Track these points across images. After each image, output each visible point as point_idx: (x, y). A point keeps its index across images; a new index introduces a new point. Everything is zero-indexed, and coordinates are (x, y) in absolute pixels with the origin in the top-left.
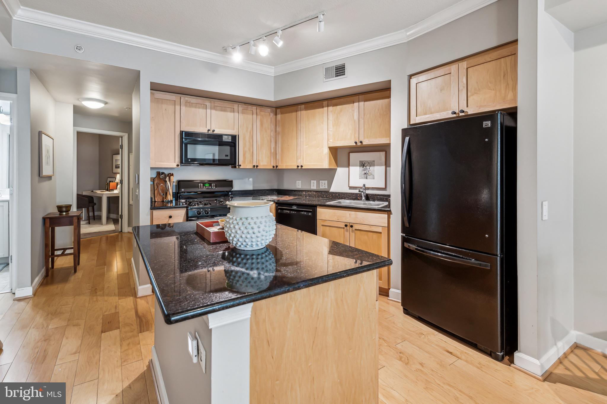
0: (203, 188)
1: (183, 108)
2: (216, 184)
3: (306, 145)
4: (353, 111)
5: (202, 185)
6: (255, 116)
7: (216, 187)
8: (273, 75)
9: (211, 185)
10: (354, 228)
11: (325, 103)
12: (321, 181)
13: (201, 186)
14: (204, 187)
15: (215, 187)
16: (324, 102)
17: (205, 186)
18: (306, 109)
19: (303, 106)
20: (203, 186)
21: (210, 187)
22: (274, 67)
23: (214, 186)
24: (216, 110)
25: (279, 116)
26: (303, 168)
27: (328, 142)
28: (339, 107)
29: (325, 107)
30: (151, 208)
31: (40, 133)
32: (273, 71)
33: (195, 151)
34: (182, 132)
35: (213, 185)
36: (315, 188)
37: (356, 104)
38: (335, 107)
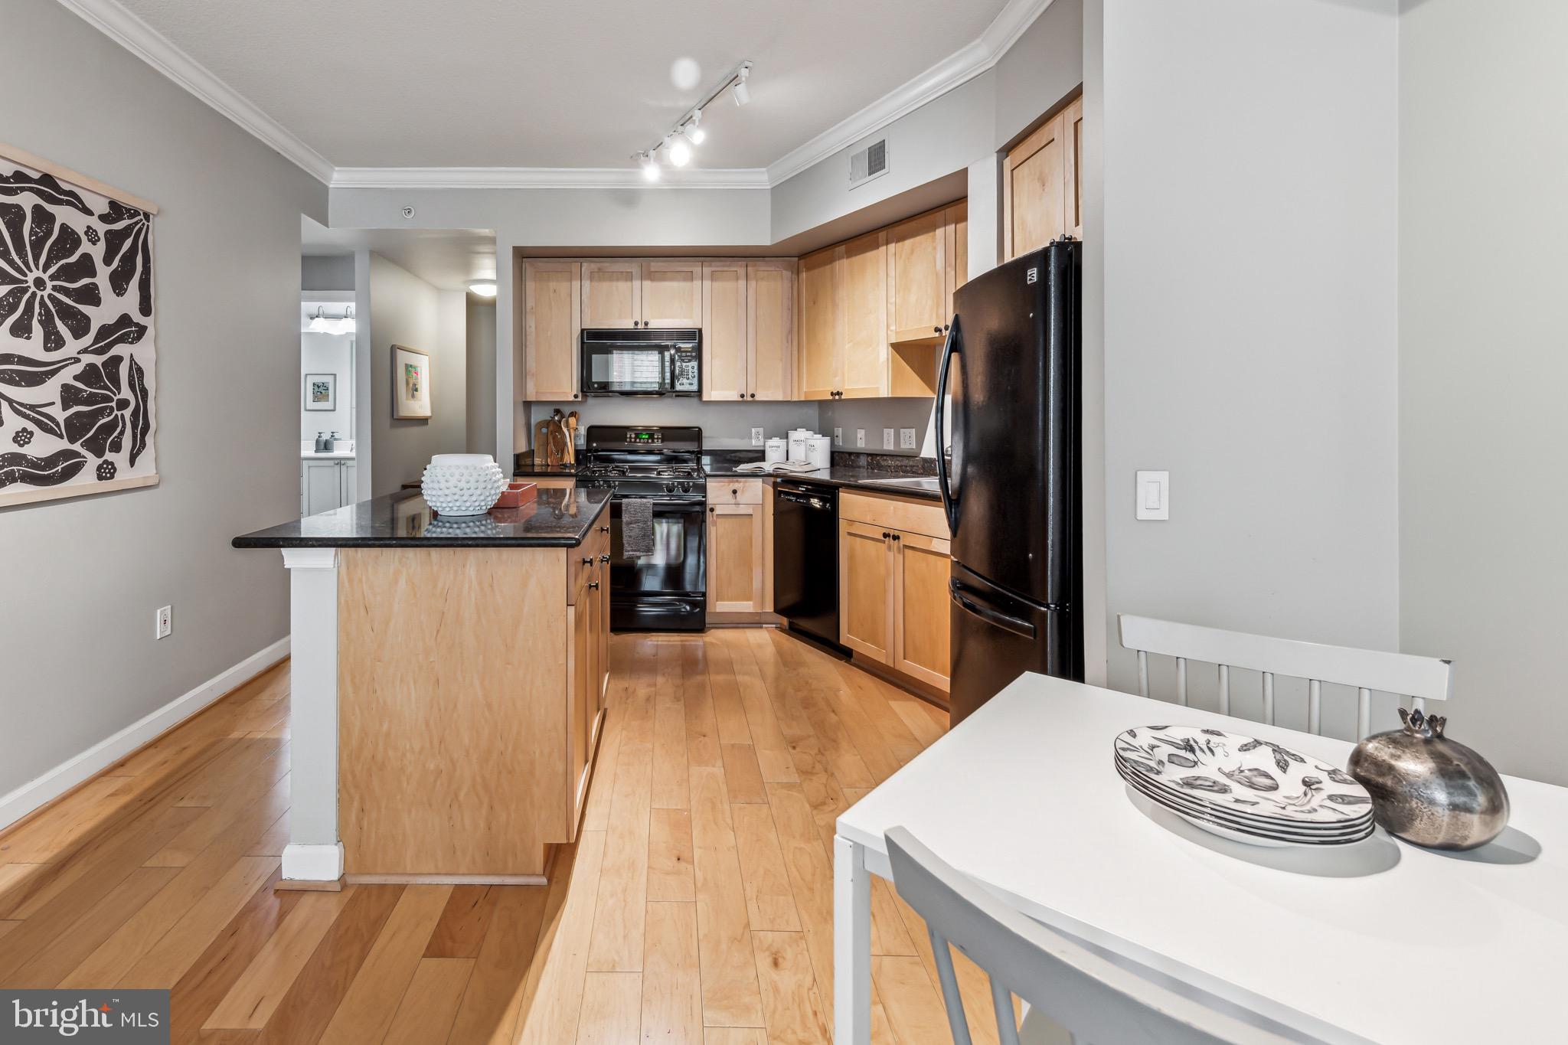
0: (635, 442)
1: (586, 284)
2: (662, 435)
3: (849, 342)
4: (935, 248)
5: (633, 436)
6: (742, 283)
7: (662, 442)
8: (769, 187)
9: (651, 436)
10: (902, 542)
11: (882, 235)
12: (902, 430)
13: (631, 438)
14: (638, 440)
15: (660, 441)
16: (880, 234)
17: (640, 439)
18: (850, 254)
19: (842, 248)
20: (636, 438)
21: (650, 441)
22: (764, 169)
23: (658, 438)
24: (652, 280)
25: (804, 275)
26: (843, 397)
27: (889, 332)
28: (908, 243)
29: (883, 245)
30: (514, 472)
31: (393, 350)
32: (765, 177)
33: (607, 367)
34: (582, 331)
35: (656, 437)
36: (892, 448)
37: (940, 232)
38: (900, 244)
